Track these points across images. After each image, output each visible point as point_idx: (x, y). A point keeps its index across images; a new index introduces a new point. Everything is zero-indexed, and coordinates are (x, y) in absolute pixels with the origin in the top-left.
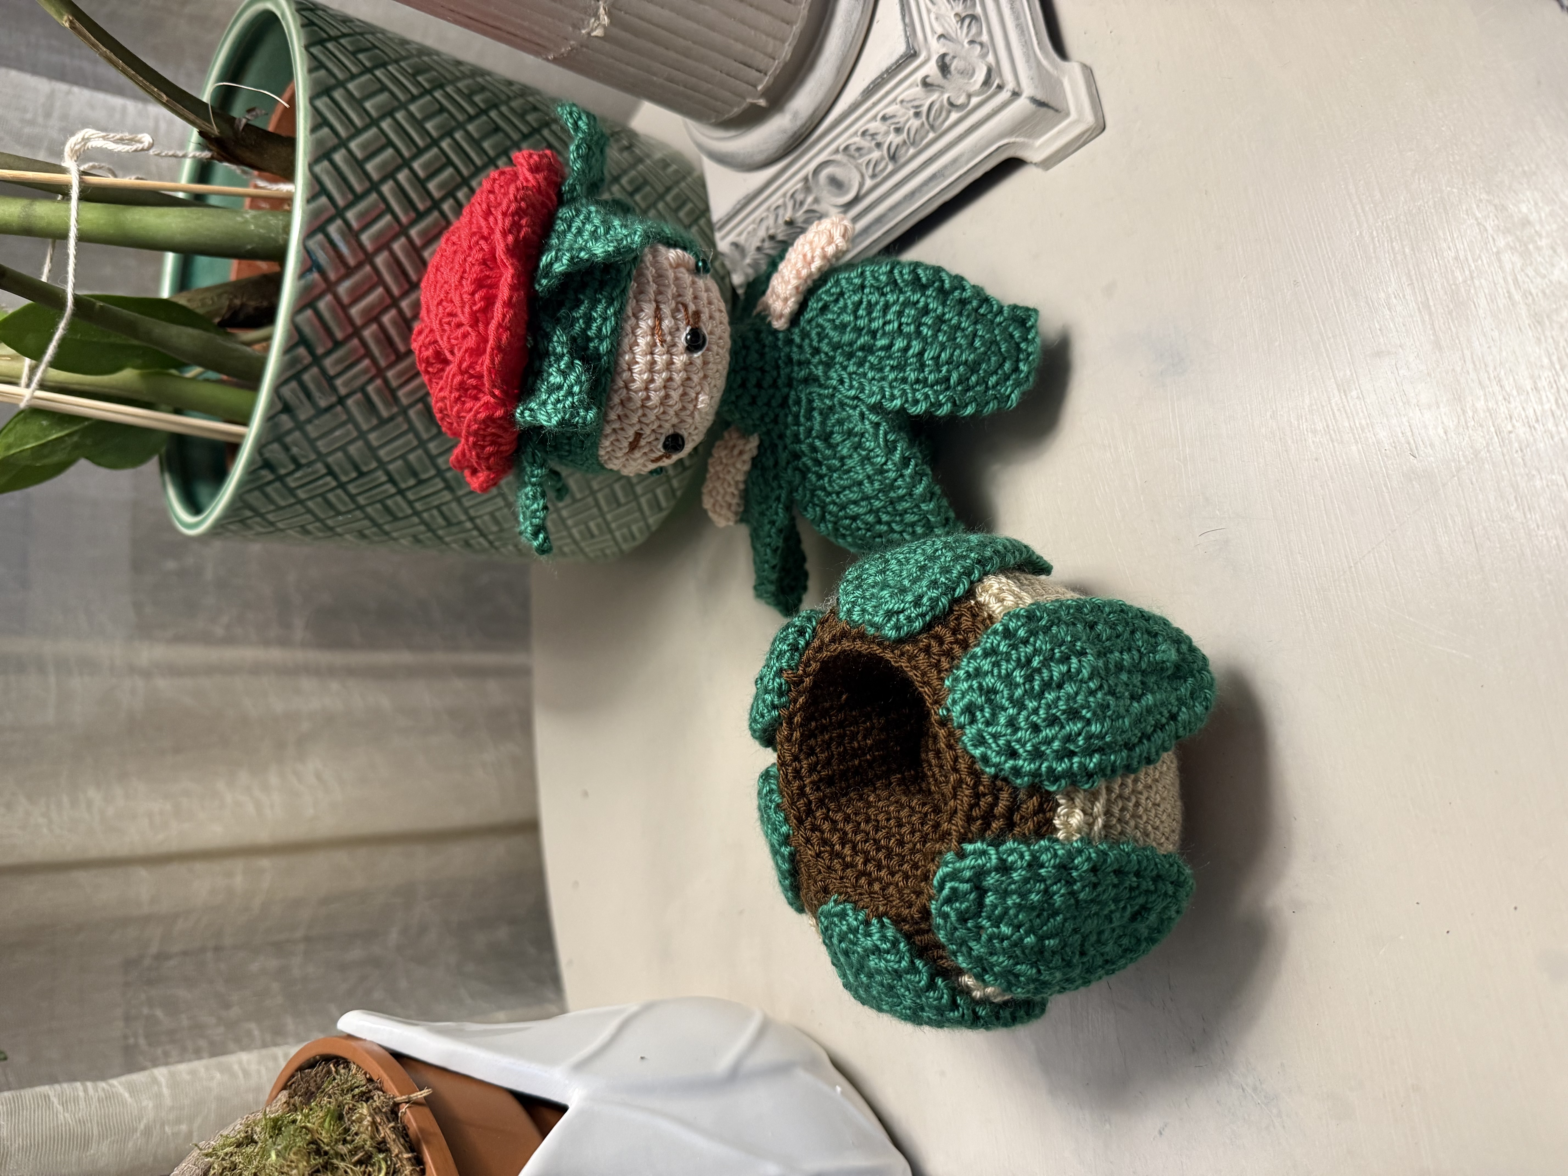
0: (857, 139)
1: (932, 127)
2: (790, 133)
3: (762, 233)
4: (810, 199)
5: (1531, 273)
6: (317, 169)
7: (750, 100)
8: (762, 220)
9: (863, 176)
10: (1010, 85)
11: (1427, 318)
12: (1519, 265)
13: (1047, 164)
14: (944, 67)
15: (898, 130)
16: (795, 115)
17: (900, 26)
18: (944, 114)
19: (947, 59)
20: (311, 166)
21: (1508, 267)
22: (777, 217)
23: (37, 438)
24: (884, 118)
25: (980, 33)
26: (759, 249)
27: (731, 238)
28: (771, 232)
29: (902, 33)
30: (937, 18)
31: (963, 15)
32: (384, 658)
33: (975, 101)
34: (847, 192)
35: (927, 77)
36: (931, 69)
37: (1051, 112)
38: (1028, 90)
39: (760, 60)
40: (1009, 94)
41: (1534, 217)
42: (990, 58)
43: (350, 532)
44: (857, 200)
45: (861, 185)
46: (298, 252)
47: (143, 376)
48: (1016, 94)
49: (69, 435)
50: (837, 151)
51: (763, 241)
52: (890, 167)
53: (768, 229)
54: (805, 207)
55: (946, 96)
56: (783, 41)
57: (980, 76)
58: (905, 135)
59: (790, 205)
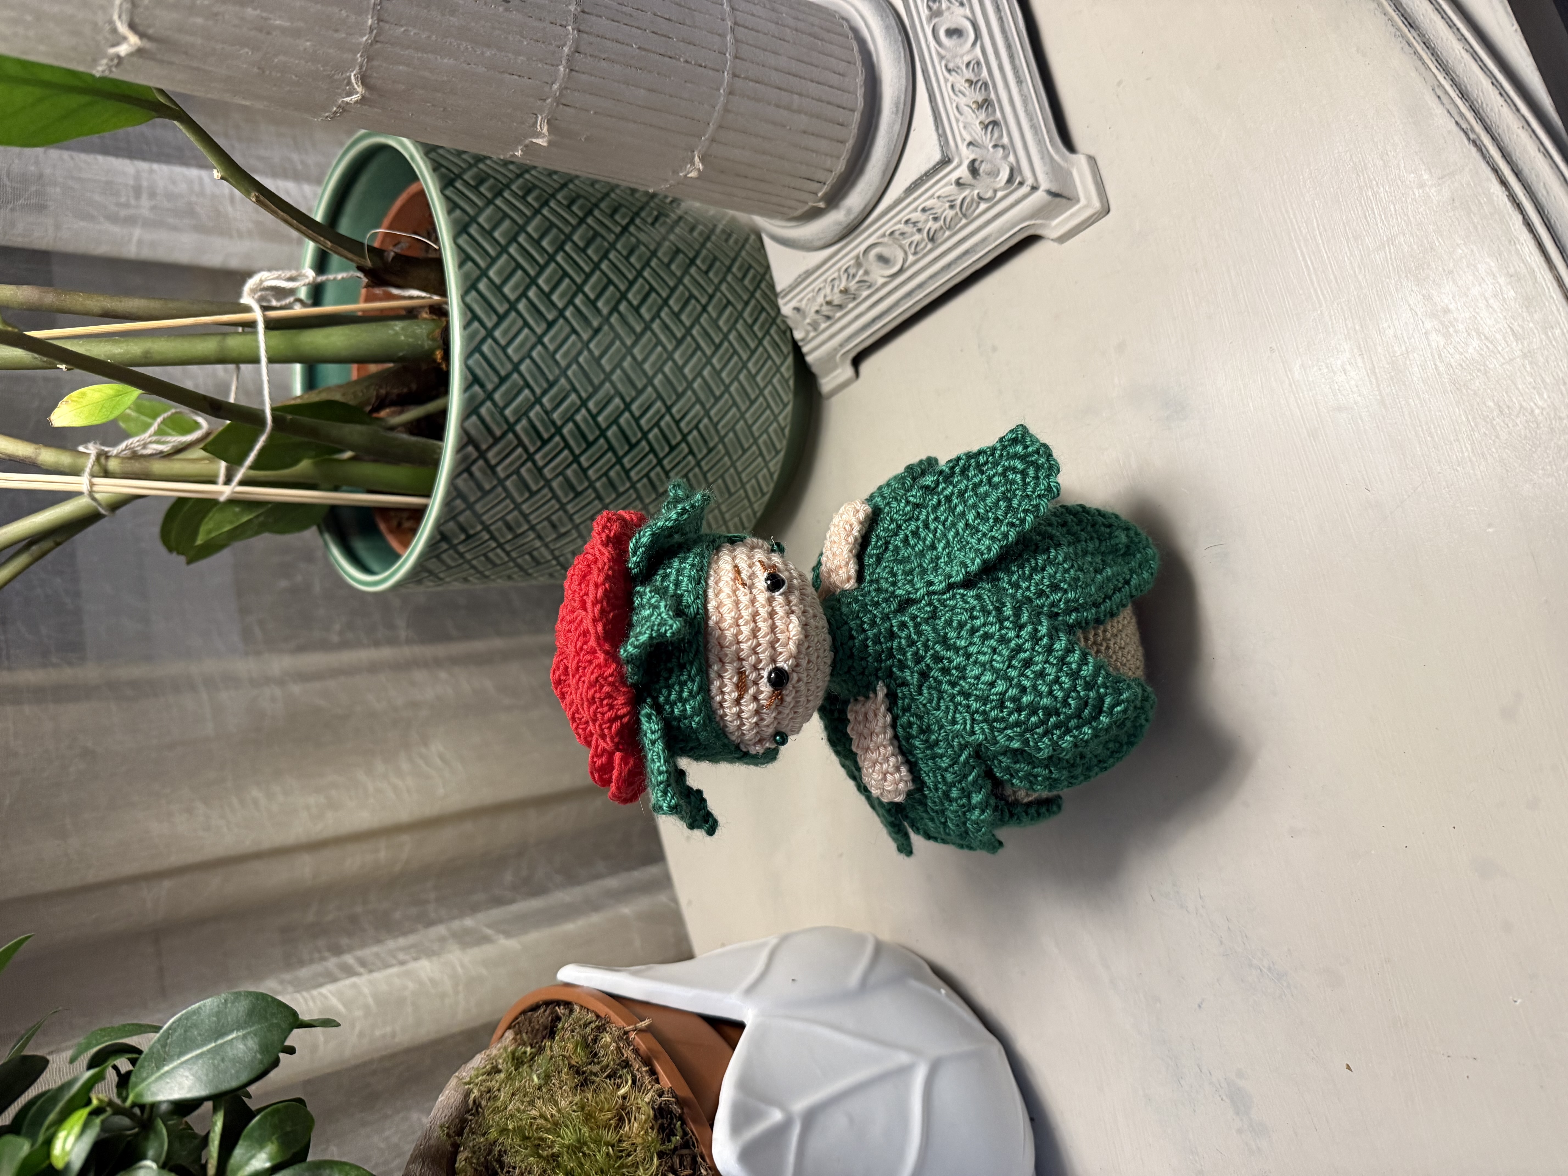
0: (901, 226)
1: (965, 216)
2: (845, 225)
3: (820, 299)
4: (861, 272)
5: (1452, 351)
6: (468, 299)
7: (811, 204)
8: (820, 289)
9: (906, 253)
10: (1030, 181)
11: (1374, 381)
12: (1442, 343)
13: (1062, 239)
14: (974, 170)
15: (936, 219)
16: (849, 211)
17: (935, 136)
18: (974, 205)
19: (977, 164)
20: (463, 298)
21: (1434, 345)
22: (833, 287)
23: (231, 522)
24: (924, 210)
25: (1001, 136)
26: (817, 312)
27: (794, 303)
28: (828, 299)
29: (937, 142)
30: (965, 127)
31: (987, 122)
32: (479, 646)
33: (1000, 194)
34: (894, 265)
35: (960, 178)
36: (963, 172)
37: (1064, 201)
38: (1044, 184)
39: (820, 175)
40: (1029, 188)
41: (1452, 307)
42: (1011, 158)
43: (500, 577)
44: (901, 271)
45: (905, 261)
46: (461, 371)
47: (316, 464)
48: (1034, 188)
49: (257, 517)
50: (884, 235)
51: (821, 305)
52: (930, 246)
53: (825, 296)
54: (857, 279)
55: (976, 192)
56: (838, 158)
57: (1004, 175)
58: (942, 222)
59: (844, 277)
